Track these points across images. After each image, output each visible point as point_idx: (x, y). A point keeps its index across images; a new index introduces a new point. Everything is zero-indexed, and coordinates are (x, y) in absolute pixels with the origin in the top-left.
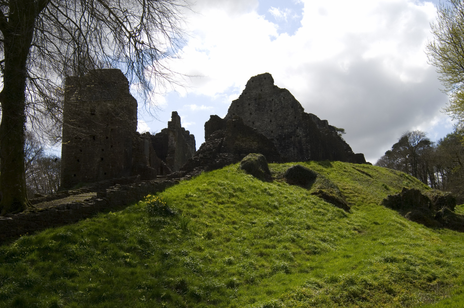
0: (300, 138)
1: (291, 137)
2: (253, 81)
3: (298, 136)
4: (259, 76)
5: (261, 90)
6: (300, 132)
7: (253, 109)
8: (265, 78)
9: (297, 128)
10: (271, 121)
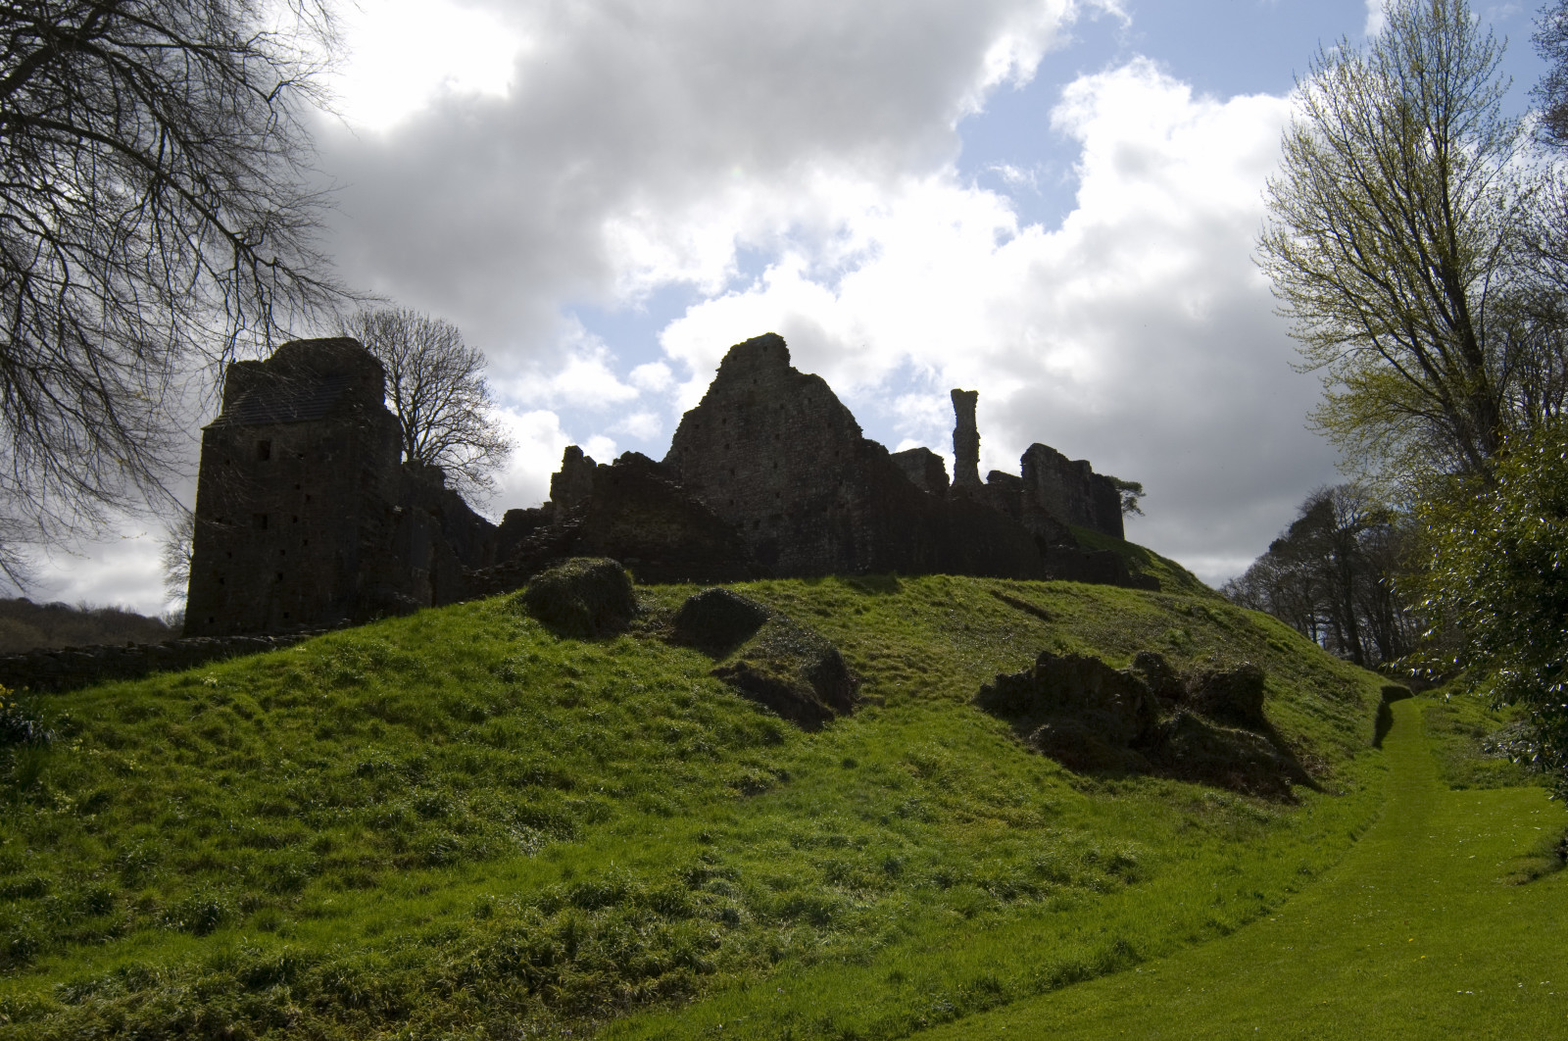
0: (848, 510)
1: (825, 510)
2: (735, 358)
3: (842, 506)
4: (752, 344)
5: (755, 381)
6: (848, 495)
7: (732, 433)
8: (765, 349)
9: (841, 483)
10: (776, 466)
